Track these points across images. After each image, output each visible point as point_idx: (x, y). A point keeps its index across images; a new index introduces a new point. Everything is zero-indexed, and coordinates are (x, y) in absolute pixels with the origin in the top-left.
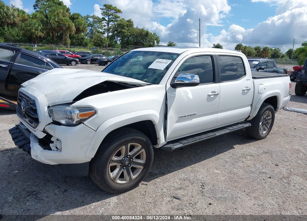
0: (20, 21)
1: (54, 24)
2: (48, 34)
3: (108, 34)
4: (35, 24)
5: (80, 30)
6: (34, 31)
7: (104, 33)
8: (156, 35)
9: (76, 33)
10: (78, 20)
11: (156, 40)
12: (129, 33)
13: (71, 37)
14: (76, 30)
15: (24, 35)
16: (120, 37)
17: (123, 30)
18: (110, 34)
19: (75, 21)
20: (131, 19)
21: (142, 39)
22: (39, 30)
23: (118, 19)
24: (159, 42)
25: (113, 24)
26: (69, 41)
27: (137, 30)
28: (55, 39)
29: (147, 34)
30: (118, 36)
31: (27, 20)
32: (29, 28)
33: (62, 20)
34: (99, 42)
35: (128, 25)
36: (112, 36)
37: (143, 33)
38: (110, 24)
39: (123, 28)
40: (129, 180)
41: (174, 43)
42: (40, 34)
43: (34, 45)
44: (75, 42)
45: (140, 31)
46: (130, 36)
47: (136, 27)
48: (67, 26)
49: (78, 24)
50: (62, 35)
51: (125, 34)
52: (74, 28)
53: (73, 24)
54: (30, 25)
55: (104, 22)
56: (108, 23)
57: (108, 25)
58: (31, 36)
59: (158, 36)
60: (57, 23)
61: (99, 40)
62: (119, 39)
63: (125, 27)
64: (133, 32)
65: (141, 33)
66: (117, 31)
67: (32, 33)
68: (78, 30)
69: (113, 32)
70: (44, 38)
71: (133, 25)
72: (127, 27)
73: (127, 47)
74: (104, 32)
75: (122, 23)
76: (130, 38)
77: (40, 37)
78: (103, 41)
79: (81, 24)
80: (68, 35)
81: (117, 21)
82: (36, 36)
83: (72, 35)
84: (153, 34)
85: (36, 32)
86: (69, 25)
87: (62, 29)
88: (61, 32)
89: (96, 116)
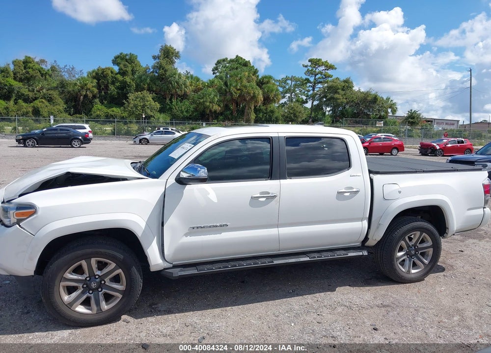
0: (192, 91)
1: (236, 93)
2: (227, 107)
3: (312, 103)
4: (210, 95)
5: (270, 98)
6: (208, 104)
7: (307, 102)
8: (392, 101)
9: (264, 104)
10: (269, 85)
11: (390, 107)
12: (346, 99)
13: (257, 111)
14: (264, 100)
15: (196, 110)
16: (331, 107)
17: (336, 96)
18: (316, 103)
19: (264, 86)
20: (350, 78)
21: (367, 107)
22: (215, 103)
23: (330, 79)
24: (395, 111)
25: (322, 86)
26: (253, 116)
27: (359, 94)
28: (235, 114)
29: (375, 99)
30: (328, 106)
31: (201, 89)
32: (202, 100)
33: (245, 87)
34: (292, 115)
35: (344, 87)
36: (318, 105)
37: (369, 98)
38: (317, 87)
39: (336, 92)
40: (97, 310)
41: (418, 113)
42: (216, 108)
43: (202, 124)
44: (261, 117)
45: (363, 95)
46: (347, 103)
47: (358, 89)
48: (252, 95)
49: (268, 91)
50: (244, 108)
51: (339, 101)
52: (261, 98)
53: (261, 92)
54: (204, 96)
55: (308, 85)
56: (314, 86)
57: (314, 89)
58: (204, 111)
59: (394, 102)
60: (239, 91)
61: (291, 114)
62: (328, 109)
63: (339, 90)
64: (353, 97)
65: (365, 99)
66: (325, 97)
67: (206, 108)
68: (267, 100)
69: (320, 99)
70: (221, 114)
71: (353, 87)
72: (343, 90)
73: (340, 122)
74: (306, 99)
75: (335, 84)
76: (347, 107)
77: (215, 111)
78: (297, 114)
79: (272, 91)
80: (253, 108)
81: (327, 82)
82: (211, 111)
83: (258, 107)
84: (386, 99)
85: (211, 105)
86: (254, 93)
87: (245, 100)
88: (244, 105)
89: (35, 216)
